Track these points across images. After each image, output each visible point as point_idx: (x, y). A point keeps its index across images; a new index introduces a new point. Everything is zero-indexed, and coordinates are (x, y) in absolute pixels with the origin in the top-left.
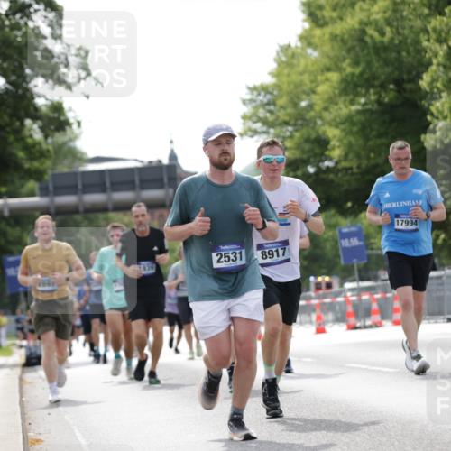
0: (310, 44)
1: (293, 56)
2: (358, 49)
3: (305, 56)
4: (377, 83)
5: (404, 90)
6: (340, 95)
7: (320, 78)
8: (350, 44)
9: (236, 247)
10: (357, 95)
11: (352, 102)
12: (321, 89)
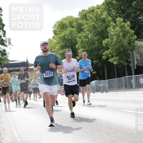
0: (54, 39)
1: (51, 41)
2: (64, 40)
3: (54, 41)
4: (67, 46)
5: (73, 48)
6: (60, 49)
7: (56, 45)
8: (62, 39)
9: (50, 71)
11: (63, 50)
12: (56, 48)
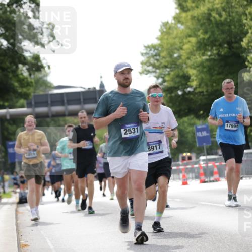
0: (179, 22)
1: (170, 28)
2: (206, 24)
3: (177, 28)
4: (217, 44)
5: (233, 48)
6: (197, 50)
7: (185, 41)
8: (201, 22)
9: (134, 125)
10: (206, 50)
11: (203, 55)
12: (185, 47)
